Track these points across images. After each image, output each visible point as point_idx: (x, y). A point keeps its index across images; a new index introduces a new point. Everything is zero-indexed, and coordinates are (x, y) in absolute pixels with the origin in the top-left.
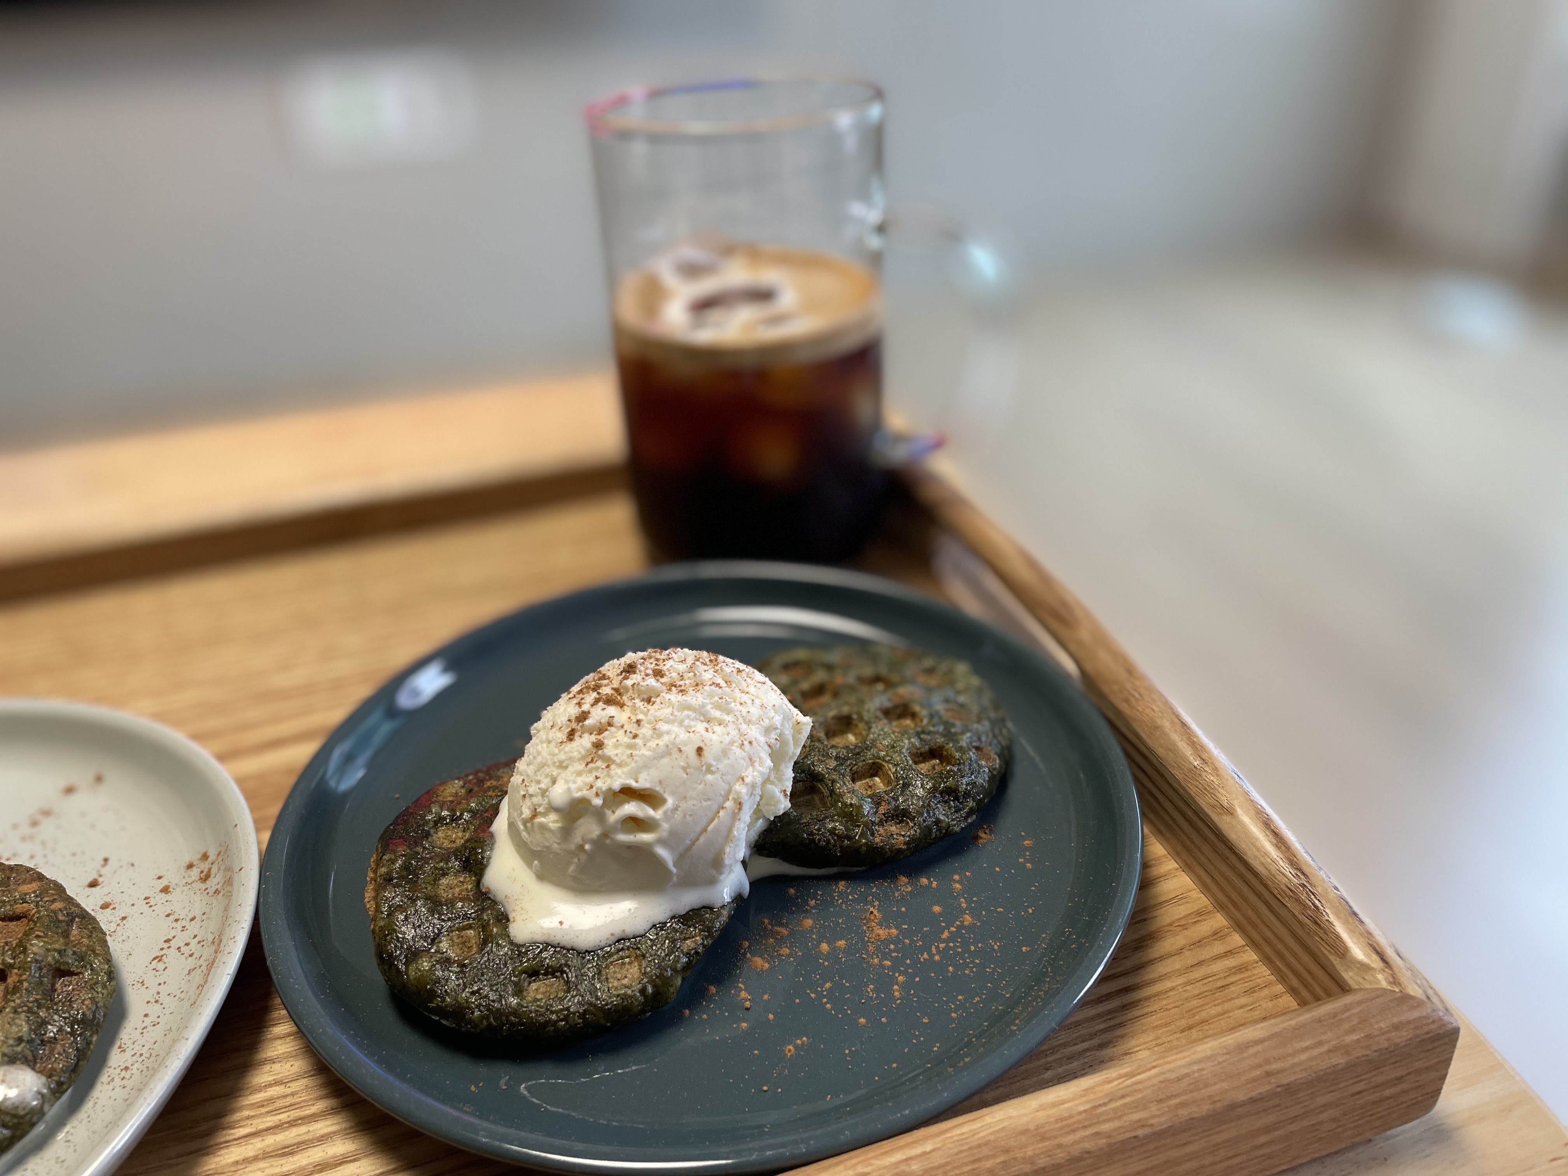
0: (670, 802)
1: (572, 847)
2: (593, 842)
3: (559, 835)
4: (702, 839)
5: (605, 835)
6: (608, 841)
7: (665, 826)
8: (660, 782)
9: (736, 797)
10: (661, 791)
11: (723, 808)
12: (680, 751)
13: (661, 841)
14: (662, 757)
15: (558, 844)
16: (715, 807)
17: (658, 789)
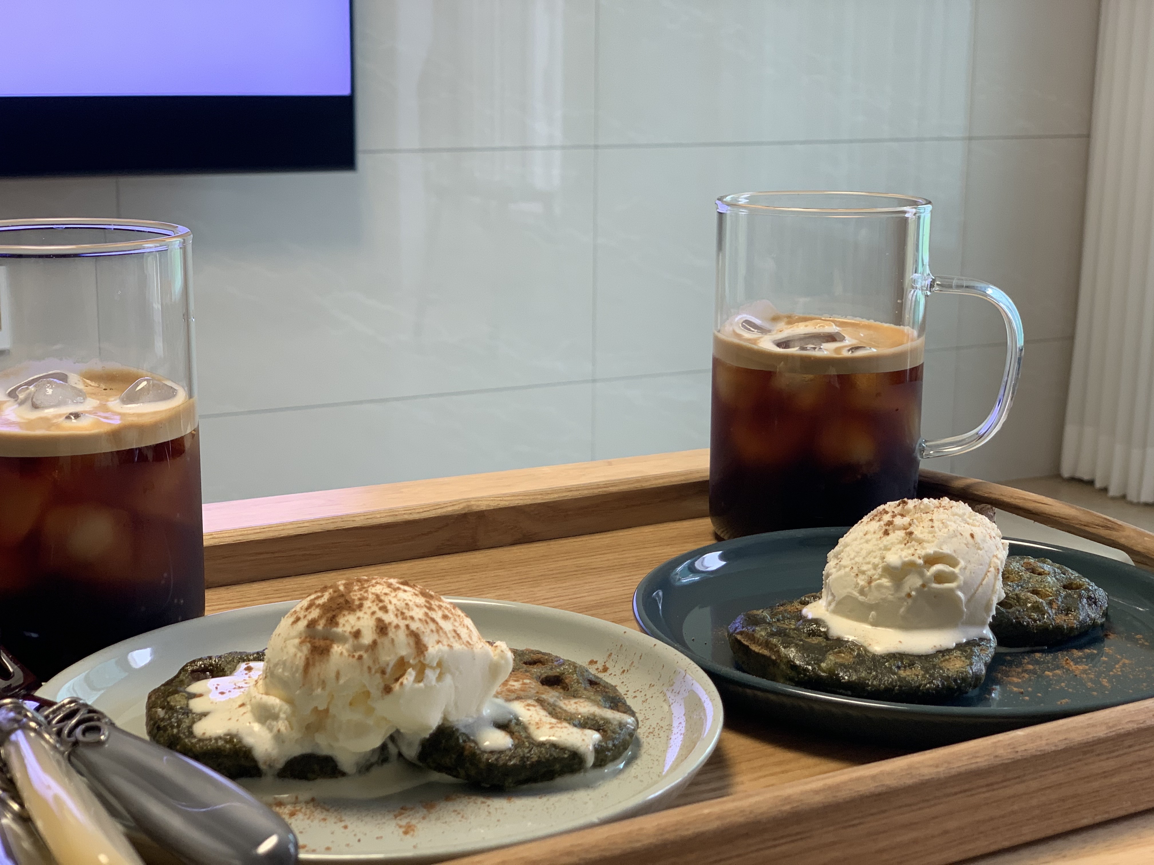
0: (962, 563)
1: (903, 594)
2: (917, 590)
3: (893, 589)
4: (980, 590)
5: (923, 586)
6: (926, 589)
7: (961, 578)
8: (955, 551)
9: (995, 565)
10: (956, 557)
11: (989, 571)
12: (962, 535)
13: (959, 588)
14: (952, 537)
15: (892, 595)
16: (985, 570)
17: (954, 555)
